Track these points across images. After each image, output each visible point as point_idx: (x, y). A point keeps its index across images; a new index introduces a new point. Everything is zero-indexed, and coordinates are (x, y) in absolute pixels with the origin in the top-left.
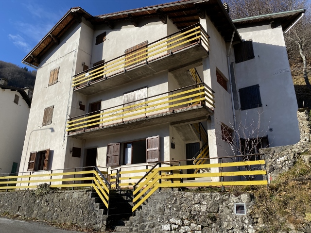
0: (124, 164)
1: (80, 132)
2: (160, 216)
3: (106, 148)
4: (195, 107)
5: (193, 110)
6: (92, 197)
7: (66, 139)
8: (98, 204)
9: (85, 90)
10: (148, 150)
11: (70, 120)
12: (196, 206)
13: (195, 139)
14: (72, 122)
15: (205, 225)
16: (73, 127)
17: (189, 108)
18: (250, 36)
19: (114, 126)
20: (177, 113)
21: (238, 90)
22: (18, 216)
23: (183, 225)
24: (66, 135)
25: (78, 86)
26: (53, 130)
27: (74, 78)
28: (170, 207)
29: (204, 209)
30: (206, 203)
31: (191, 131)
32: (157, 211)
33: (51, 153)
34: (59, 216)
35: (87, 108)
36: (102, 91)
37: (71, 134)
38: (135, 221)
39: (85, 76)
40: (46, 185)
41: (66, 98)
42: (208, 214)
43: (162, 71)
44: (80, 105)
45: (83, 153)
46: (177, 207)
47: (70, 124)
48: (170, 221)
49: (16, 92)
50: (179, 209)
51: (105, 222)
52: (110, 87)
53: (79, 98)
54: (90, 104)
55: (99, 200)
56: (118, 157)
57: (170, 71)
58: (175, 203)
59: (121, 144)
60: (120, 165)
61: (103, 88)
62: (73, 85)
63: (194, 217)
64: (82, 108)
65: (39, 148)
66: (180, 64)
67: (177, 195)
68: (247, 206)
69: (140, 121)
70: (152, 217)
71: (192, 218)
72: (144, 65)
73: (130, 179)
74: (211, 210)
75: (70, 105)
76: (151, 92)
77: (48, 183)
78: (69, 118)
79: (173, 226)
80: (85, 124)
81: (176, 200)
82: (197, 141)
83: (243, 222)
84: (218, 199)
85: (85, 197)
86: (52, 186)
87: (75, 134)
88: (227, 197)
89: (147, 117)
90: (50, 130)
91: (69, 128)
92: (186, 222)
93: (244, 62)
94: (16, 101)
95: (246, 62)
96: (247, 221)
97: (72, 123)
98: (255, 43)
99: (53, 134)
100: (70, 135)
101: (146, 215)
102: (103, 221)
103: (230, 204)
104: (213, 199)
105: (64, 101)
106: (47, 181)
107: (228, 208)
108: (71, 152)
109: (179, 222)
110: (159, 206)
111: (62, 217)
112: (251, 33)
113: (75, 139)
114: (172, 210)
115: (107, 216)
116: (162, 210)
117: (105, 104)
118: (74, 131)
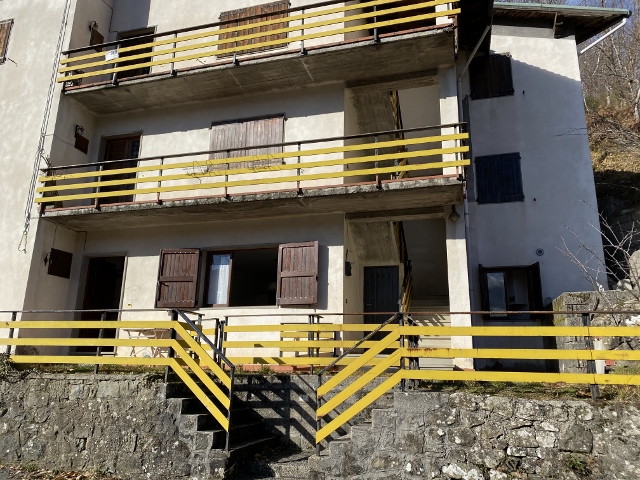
0: (207, 304)
1: (83, 210)
2: (411, 457)
3: (155, 260)
5: (434, 186)
6: (168, 396)
7: (34, 223)
8: (193, 418)
9: (98, 97)
10: (283, 274)
11: (49, 171)
12: (523, 433)
13: (390, 258)
16: (55, 193)
18: (507, 45)
20: (389, 191)
21: (473, 159)
24: (35, 213)
25: (76, 82)
27: (64, 58)
28: (440, 433)
29: (548, 442)
30: (552, 428)
31: (389, 238)
32: (399, 445)
34: (49, 449)
35: (95, 146)
36: (146, 107)
37: (51, 213)
38: (329, 469)
39: (103, 58)
41: (35, 109)
42: (561, 456)
43: (330, 82)
44: (77, 135)
45: (77, 266)
46: (463, 435)
47: (48, 184)
48: (445, 470)
50: (469, 441)
51: (221, 471)
52: (173, 101)
53: (77, 117)
54: (103, 138)
55: (192, 406)
56: (192, 286)
57: (350, 84)
58: (456, 422)
59: (201, 254)
60: (197, 306)
61: (151, 100)
62: (63, 77)
63: (519, 464)
64: (81, 144)
67: (461, 402)
69: (279, 199)
70: (387, 460)
72: (295, 55)
73: (258, 345)
74: (571, 446)
76: (295, 130)
78: (46, 166)
81: (458, 415)
82: (392, 263)
84: (589, 417)
85: (144, 396)
88: (615, 414)
89: (302, 191)
91: (46, 194)
92: (496, 475)
93: (489, 100)
95: (495, 99)
97: (53, 183)
98: (518, 62)
100: (47, 214)
101: (366, 452)
102: (213, 466)
103: (628, 432)
104: (572, 418)
107: (625, 442)
108: (46, 260)
109: (474, 475)
110: (404, 429)
111: (57, 452)
112: (510, 39)
113: (59, 227)
114: (447, 442)
115: (227, 453)
116: (415, 442)
118: (59, 205)
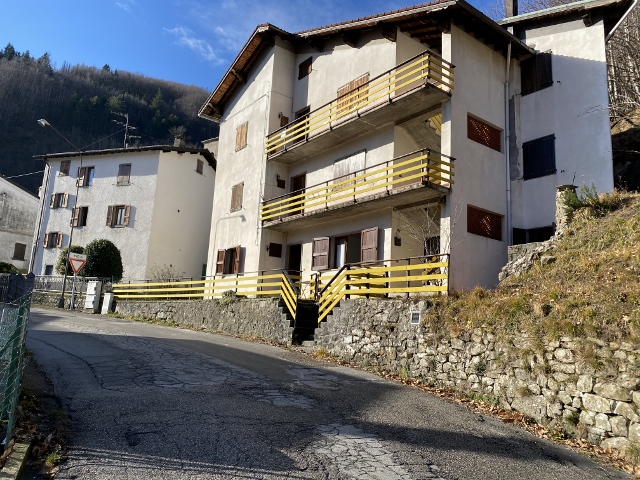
0: (335, 267)
1: (276, 222)
2: (343, 327)
3: (311, 244)
4: (415, 187)
6: (279, 306)
7: (260, 231)
8: (286, 315)
10: (363, 248)
12: (379, 315)
14: (267, 206)
15: (384, 336)
16: (269, 214)
17: (407, 188)
19: (316, 214)
20: (394, 195)
21: (519, 145)
22: (203, 329)
23: (364, 337)
25: (272, 153)
26: (244, 219)
27: (267, 140)
28: (353, 316)
29: (385, 318)
30: (387, 312)
32: (341, 322)
33: (243, 251)
35: (288, 185)
36: (306, 157)
37: (267, 225)
38: (320, 333)
39: (280, 137)
40: (231, 292)
41: (257, 171)
42: (388, 324)
43: (386, 125)
46: (360, 317)
47: (264, 210)
48: (352, 332)
49: (198, 156)
50: (362, 319)
51: (291, 336)
53: (277, 170)
54: (292, 178)
55: (286, 311)
56: (327, 258)
57: (399, 123)
58: (360, 311)
59: (330, 239)
60: (329, 268)
61: (306, 154)
62: (267, 151)
63: (375, 328)
64: (281, 184)
65: (229, 244)
66: (409, 113)
68: (423, 313)
70: (336, 328)
71: (373, 328)
72: (354, 119)
74: (391, 320)
75: (264, 182)
76: (371, 159)
77: (234, 290)
78: (262, 201)
79: (355, 338)
80: (282, 210)
81: (360, 308)
83: (415, 331)
84: (400, 307)
85: (272, 306)
86: (238, 294)
87: (270, 224)
88: (407, 305)
89: (355, 201)
90: (240, 219)
91: (263, 216)
92: (368, 333)
93: (534, 94)
94: (199, 170)
95: (539, 92)
96: (419, 331)
97: (267, 209)
98: (557, 56)
99: (244, 224)
101: (331, 326)
102: (289, 334)
103: (408, 312)
104: (394, 308)
105: (256, 176)
106: (233, 287)
107: (406, 316)
108: (267, 250)
109: (360, 333)
112: (551, 37)
114: (355, 320)
115: (294, 328)
116: (346, 321)
117: (311, 179)
118: (270, 220)
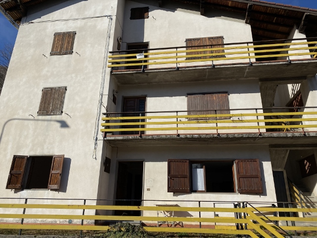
0: (193, 190)
7: (100, 144)
11: (107, 115)
13: (279, 167)
24: (101, 137)
44: (113, 95)
47: (106, 121)
54: (123, 97)
56: (187, 180)
60: (190, 191)
62: (110, 65)
75: (106, 91)
100: (108, 138)
105: (91, 85)
108: (104, 164)
